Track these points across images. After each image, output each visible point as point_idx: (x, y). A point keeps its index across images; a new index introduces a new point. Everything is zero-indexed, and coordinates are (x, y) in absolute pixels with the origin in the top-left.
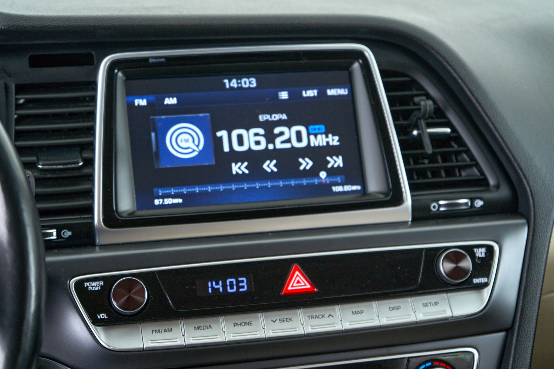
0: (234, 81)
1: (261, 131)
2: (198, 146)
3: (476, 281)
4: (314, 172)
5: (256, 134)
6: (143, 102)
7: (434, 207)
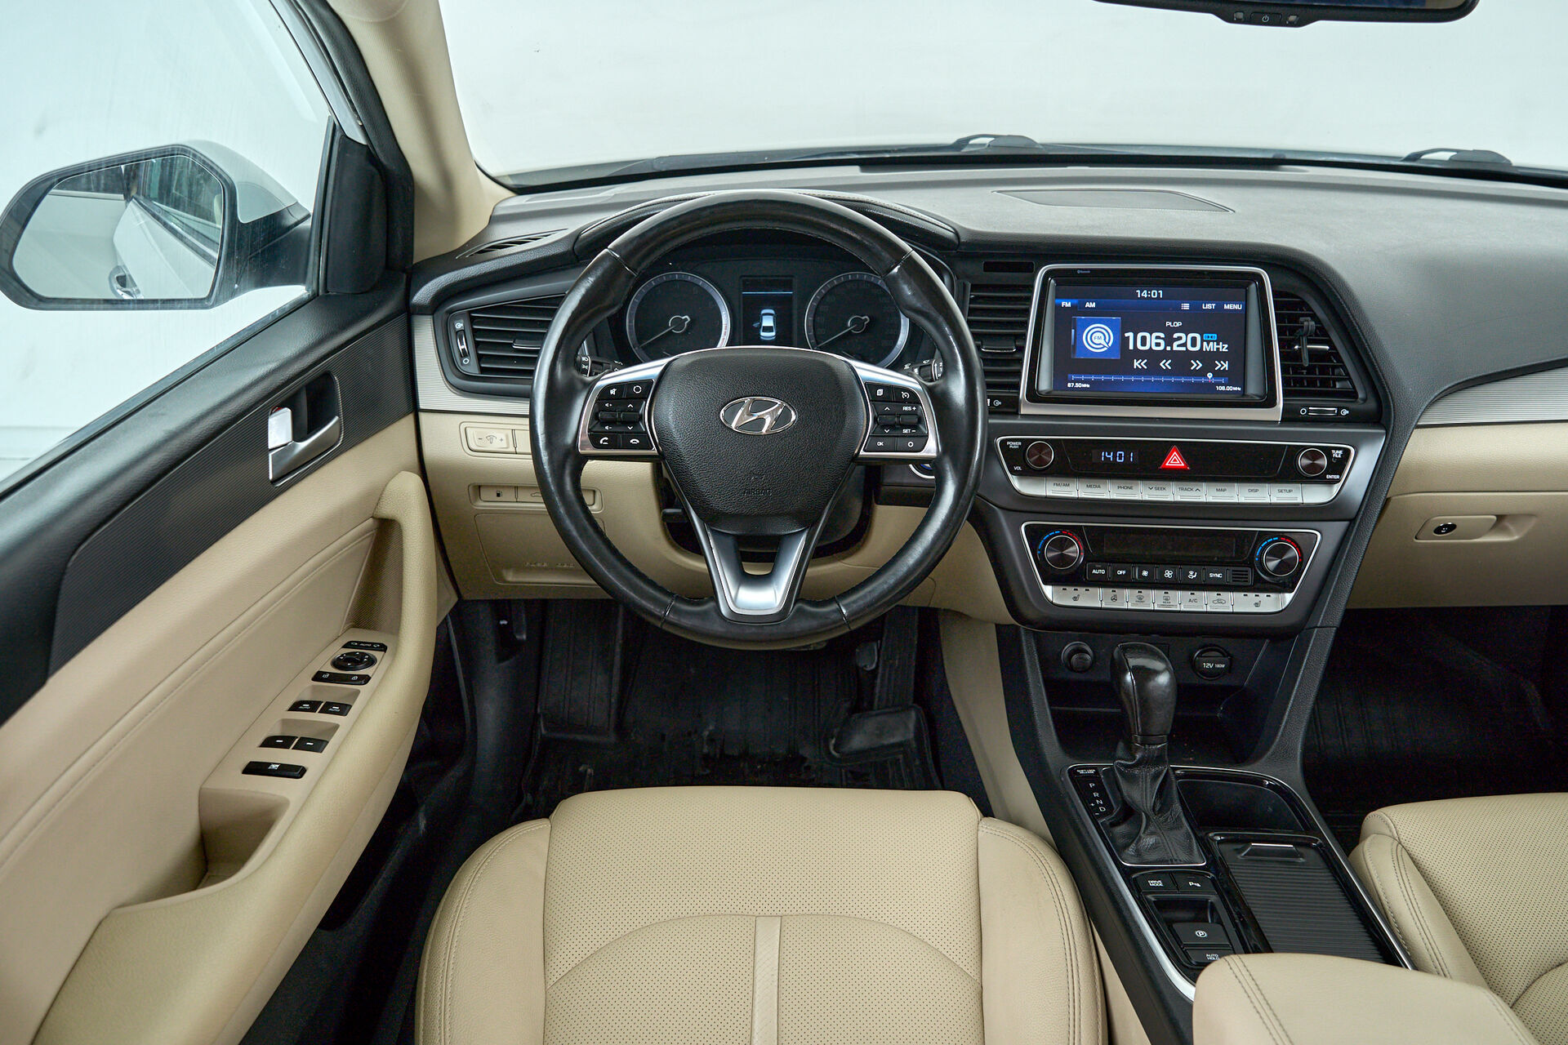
0: (1145, 291)
1: (1162, 335)
2: (1108, 344)
3: (1328, 477)
4: (1202, 373)
5: (1157, 337)
6: (1068, 305)
7: (1303, 412)
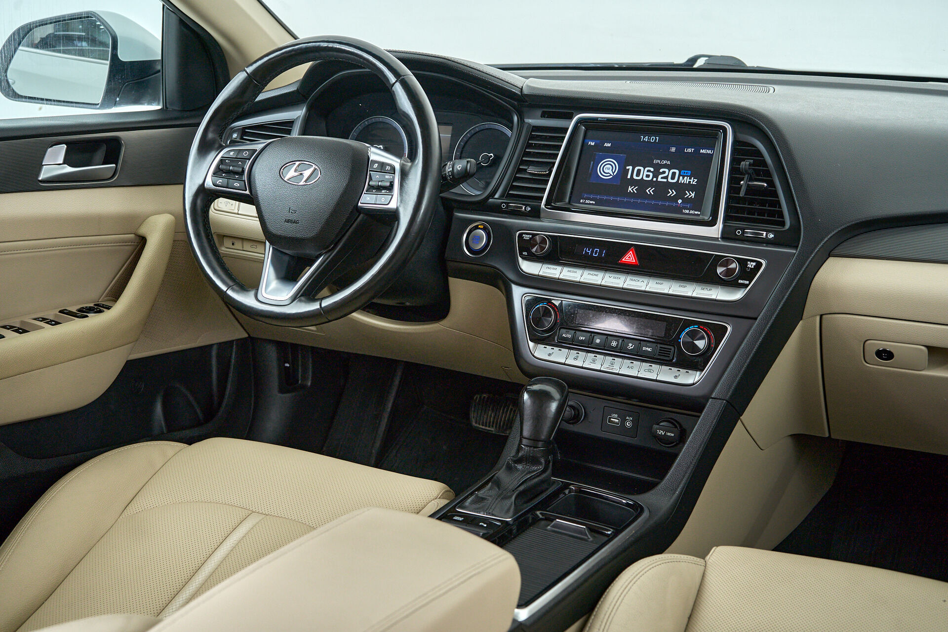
0: (647, 137)
1: (652, 169)
3: (740, 281)
4: (675, 199)
5: (648, 171)
6: (593, 144)
7: (739, 232)
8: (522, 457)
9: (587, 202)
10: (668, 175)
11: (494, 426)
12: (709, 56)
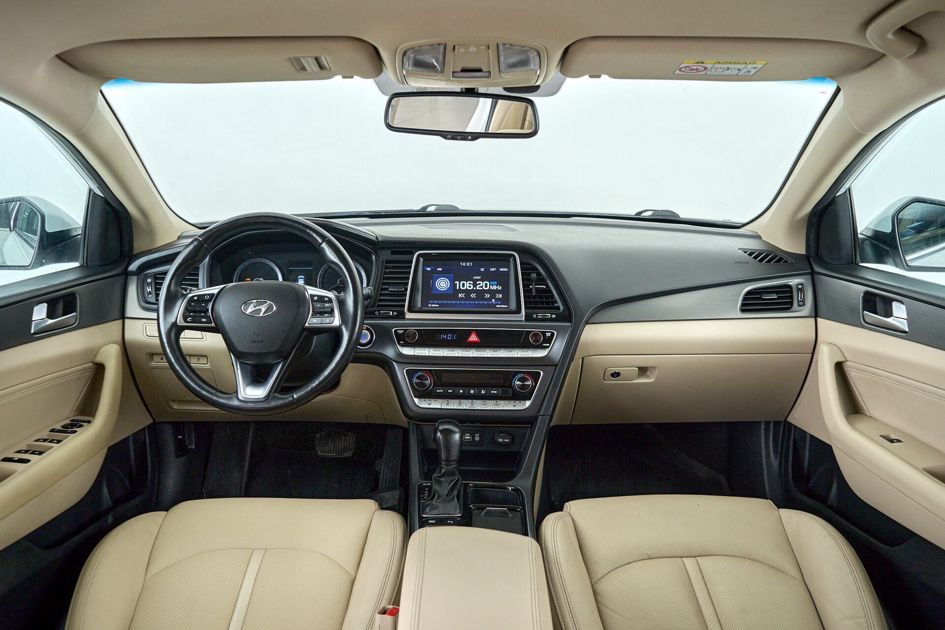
0: (464, 263)
1: (472, 283)
2: (447, 286)
3: (544, 345)
4: (490, 299)
5: (470, 284)
6: (429, 269)
7: (535, 316)
8: (444, 472)
9: (433, 305)
10: (482, 285)
11: (335, 452)
12: (438, 205)
